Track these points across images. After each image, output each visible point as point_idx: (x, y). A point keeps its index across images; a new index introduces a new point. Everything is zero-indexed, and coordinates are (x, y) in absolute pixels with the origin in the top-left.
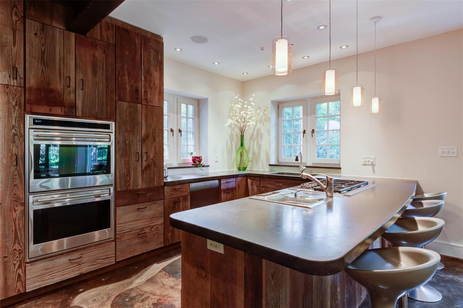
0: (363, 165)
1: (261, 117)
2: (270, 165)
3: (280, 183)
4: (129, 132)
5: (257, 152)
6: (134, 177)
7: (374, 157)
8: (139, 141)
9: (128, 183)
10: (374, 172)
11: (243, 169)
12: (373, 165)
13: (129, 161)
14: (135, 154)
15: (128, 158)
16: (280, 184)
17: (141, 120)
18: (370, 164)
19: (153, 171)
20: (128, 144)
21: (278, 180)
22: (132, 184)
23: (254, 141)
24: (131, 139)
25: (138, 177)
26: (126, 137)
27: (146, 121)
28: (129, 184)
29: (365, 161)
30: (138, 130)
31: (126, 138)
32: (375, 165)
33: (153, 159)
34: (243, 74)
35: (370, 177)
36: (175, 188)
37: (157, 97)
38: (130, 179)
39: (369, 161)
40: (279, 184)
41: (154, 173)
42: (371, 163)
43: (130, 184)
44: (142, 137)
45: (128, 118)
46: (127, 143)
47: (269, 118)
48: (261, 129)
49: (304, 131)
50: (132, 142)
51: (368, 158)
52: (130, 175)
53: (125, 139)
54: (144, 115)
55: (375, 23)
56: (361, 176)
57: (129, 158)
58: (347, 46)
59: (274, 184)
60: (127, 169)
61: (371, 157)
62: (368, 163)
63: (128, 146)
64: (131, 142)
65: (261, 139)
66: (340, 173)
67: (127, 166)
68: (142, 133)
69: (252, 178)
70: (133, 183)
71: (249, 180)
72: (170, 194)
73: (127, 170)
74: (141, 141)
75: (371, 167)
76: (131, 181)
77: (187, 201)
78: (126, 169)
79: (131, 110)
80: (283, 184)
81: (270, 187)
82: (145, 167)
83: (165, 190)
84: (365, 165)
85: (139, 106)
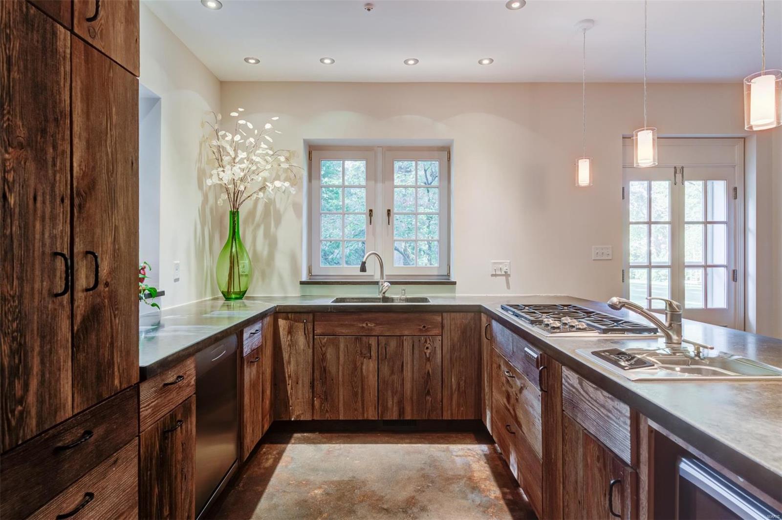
0: (492, 275)
1: (277, 173)
2: (302, 283)
3: (368, 321)
4: (21, 146)
5: (265, 253)
6: (43, 375)
7: (509, 261)
8: (62, 200)
9: (20, 408)
10: (508, 287)
11: (238, 296)
12: (507, 275)
13: (21, 296)
14: (47, 260)
15: (16, 282)
16: (369, 325)
17: (68, 102)
18: (503, 273)
19: (109, 330)
20: (17, 210)
21: (364, 316)
22: (33, 412)
23: (258, 226)
24: (32, 183)
25: (59, 370)
26: (9, 172)
27: (87, 114)
28: (21, 413)
29: (495, 270)
30: (60, 148)
31: (10, 177)
32: (509, 275)
33: (109, 280)
34: (246, 60)
35: (502, 295)
36: (167, 382)
37: (120, 27)
38: (26, 387)
39: (501, 269)
40: (367, 324)
41: (112, 336)
42: (505, 272)
43: (29, 412)
44: (75, 184)
45: (15, 75)
46: (11, 201)
47: (298, 177)
48: (276, 200)
49: (371, 211)
50: (35, 199)
51: (501, 263)
52: (26, 366)
53: (5, 180)
54: (79, 82)
55: (585, 29)
56: (488, 295)
57: (21, 279)
58: (492, 61)
59: (353, 325)
60: (14, 339)
61: (504, 263)
62: (500, 273)
63: (16, 223)
64: (31, 202)
65: (278, 222)
66: (454, 291)
67: (15, 325)
68: (75, 165)
69: (290, 315)
70: (41, 401)
71: (282, 323)
72: (155, 406)
73: (15, 345)
74: (67, 202)
75: (504, 278)
76: (31, 398)
77: (191, 417)
78: (8, 339)
79: (32, 40)
80: (376, 324)
81: (342, 333)
82: (84, 316)
83: (141, 398)
84: (495, 275)
85: (62, 37)
